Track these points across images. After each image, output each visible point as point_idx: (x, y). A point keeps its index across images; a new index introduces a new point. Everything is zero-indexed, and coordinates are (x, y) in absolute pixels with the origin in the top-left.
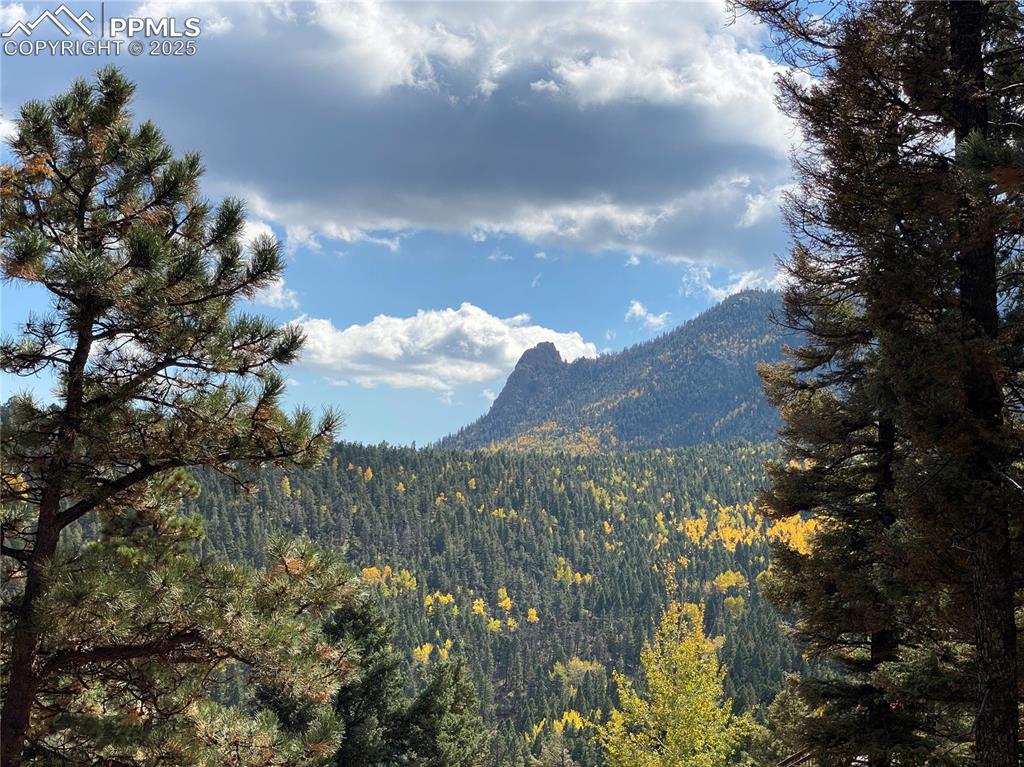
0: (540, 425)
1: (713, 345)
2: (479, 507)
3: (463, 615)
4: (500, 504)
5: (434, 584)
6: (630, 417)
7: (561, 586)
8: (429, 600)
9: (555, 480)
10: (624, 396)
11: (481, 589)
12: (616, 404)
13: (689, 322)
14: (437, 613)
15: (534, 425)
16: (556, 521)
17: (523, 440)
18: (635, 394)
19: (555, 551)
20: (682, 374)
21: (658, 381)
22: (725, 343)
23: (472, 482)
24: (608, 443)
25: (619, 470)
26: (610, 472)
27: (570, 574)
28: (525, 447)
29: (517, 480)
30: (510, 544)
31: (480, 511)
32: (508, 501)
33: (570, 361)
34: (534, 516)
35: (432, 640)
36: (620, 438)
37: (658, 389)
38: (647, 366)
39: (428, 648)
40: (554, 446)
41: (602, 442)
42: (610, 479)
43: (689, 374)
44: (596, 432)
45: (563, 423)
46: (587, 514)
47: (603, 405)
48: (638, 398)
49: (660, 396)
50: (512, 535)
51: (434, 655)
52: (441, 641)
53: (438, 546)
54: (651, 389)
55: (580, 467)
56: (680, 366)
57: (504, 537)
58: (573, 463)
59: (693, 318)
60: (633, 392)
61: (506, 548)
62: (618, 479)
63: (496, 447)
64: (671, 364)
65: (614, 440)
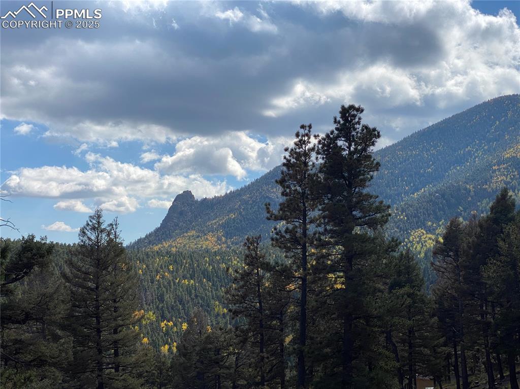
0: (187, 232)
1: (269, 191)
2: (176, 279)
3: (179, 331)
4: (184, 277)
5: (163, 318)
6: (231, 227)
7: (218, 315)
8: (163, 324)
9: (207, 264)
10: (227, 217)
11: (184, 318)
12: (224, 221)
13: (257, 180)
14: (167, 330)
15: (184, 233)
16: (211, 284)
17: (179, 240)
18: (232, 216)
19: (213, 298)
20: (255, 206)
21: (243, 209)
22: (275, 190)
23: (171, 267)
24: (221, 240)
25: (236, 258)
26: (231, 259)
27: (221, 310)
28: (181, 243)
29: (190, 265)
30: (193, 296)
31: (177, 281)
32: (188, 276)
33: (199, 200)
34: (201, 282)
35: (167, 343)
36: (227, 238)
37: (243, 213)
38: (238, 202)
39: (167, 347)
40: (195, 243)
41: (218, 239)
42: (232, 262)
43: (258, 205)
44: (214, 235)
45: (199, 231)
46: (224, 280)
47: (217, 222)
48: (234, 218)
49: (245, 216)
50: (193, 291)
51: (170, 349)
52: (172, 343)
53: (161, 299)
54: (240, 213)
55: (217, 257)
56: (254, 202)
57: (190, 293)
58: (214, 255)
59: (259, 178)
60: (232, 214)
61: (191, 298)
62: (236, 262)
63: (166, 244)
64: (249, 201)
65: (223, 239)
